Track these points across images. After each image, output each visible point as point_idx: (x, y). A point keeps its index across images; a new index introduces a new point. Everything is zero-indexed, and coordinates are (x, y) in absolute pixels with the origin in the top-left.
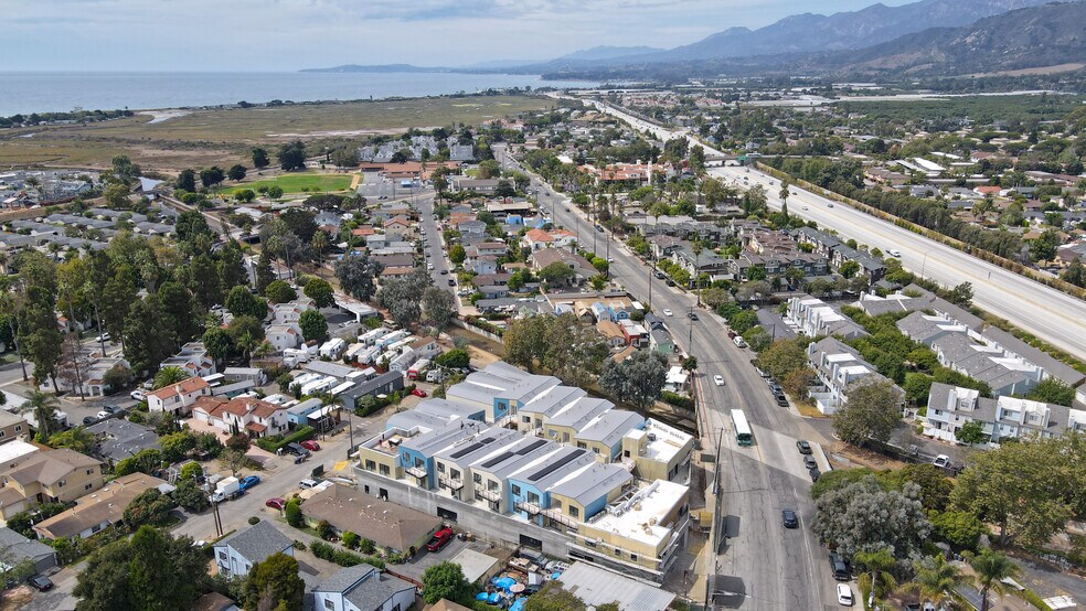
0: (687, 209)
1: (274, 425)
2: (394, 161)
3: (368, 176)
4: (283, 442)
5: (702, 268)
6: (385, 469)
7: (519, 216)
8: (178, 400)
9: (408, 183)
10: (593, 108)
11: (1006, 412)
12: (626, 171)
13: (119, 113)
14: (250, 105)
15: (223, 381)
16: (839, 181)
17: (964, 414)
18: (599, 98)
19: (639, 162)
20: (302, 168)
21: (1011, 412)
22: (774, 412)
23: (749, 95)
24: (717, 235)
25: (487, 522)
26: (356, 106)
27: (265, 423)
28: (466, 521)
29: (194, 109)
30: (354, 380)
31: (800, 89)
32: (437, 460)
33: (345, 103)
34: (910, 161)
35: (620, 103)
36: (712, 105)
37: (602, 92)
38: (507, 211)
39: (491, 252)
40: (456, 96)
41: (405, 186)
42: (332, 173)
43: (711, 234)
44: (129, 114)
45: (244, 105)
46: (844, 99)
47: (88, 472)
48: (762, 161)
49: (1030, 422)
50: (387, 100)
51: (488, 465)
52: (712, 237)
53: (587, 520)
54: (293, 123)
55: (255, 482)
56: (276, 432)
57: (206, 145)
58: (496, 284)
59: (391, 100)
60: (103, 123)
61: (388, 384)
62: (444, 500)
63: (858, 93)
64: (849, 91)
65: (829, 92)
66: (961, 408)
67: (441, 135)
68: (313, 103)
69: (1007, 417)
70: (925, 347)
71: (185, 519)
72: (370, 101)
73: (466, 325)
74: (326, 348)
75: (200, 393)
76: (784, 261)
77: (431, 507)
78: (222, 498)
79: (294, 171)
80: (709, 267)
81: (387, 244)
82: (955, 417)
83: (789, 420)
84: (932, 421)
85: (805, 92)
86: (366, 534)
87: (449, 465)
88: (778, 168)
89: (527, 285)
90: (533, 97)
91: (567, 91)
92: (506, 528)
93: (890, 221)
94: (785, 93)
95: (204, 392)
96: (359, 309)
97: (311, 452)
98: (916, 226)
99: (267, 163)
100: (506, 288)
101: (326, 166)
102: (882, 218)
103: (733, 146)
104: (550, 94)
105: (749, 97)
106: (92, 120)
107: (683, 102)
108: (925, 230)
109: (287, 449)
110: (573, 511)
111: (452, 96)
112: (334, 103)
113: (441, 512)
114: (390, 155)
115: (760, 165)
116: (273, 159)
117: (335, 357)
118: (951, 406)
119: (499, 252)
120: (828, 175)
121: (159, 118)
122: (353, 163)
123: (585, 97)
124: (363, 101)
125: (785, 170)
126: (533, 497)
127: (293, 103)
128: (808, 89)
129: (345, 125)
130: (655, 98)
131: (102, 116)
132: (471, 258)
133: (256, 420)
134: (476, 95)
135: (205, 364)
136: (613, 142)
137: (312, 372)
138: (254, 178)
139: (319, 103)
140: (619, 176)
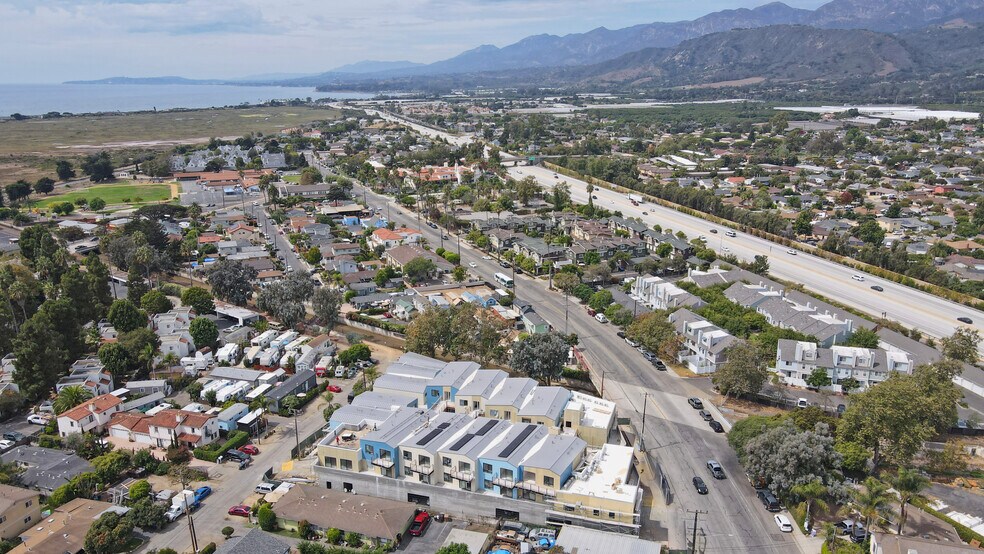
0: (506, 205)
1: (207, 434)
2: (208, 169)
3: (185, 185)
4: (221, 450)
5: (546, 256)
6: (347, 463)
7: (355, 218)
8: (92, 419)
9: (231, 190)
10: (377, 117)
11: (841, 358)
12: (439, 173)
14: (24, 118)
15: (129, 396)
16: (623, 176)
17: (809, 363)
18: (379, 108)
19: (446, 164)
20: (112, 179)
21: (845, 358)
22: (658, 377)
23: (511, 103)
24: (543, 227)
25: (462, 501)
26: (140, 117)
27: (199, 432)
28: (438, 503)
30: (268, 382)
31: (552, 99)
32: (402, 449)
33: (128, 114)
34: (667, 158)
35: (400, 111)
36: (482, 113)
37: (379, 102)
38: (343, 213)
39: (347, 252)
40: (240, 107)
41: (228, 194)
42: (145, 183)
43: (538, 226)
45: (18, 117)
46: (589, 106)
47: (27, 505)
48: (548, 160)
49: (860, 365)
50: (171, 111)
51: (456, 447)
52: (539, 229)
53: (562, 486)
54: (79, 135)
55: (207, 493)
56: (209, 440)
58: (362, 281)
59: (177, 111)
61: (305, 383)
62: (415, 486)
63: (600, 102)
64: (592, 101)
65: (577, 101)
66: (807, 358)
67: (247, 143)
68: (94, 115)
69: (842, 363)
70: (752, 311)
71: (147, 540)
72: (155, 112)
73: (348, 322)
74: (223, 353)
75: (114, 410)
76: (612, 246)
77: (401, 494)
78: (180, 512)
79: (106, 182)
80: (552, 254)
81: (238, 250)
82: (802, 365)
83: (672, 381)
84: (783, 371)
85: (556, 101)
86: (349, 527)
87: (417, 452)
88: (564, 166)
89: (392, 280)
90: (315, 107)
91: (346, 102)
92: (482, 504)
93: (673, 208)
94: (540, 102)
95: (118, 409)
96: (240, 313)
97: (252, 457)
98: (697, 212)
99: (73, 175)
100: (373, 284)
101: (138, 177)
102: (666, 206)
103: (518, 148)
104: (331, 105)
105: (512, 106)
107: (456, 110)
108: (704, 214)
109: (227, 456)
110: (548, 481)
111: (236, 107)
113: (411, 497)
114: (202, 164)
115: (549, 164)
116: (79, 171)
117: (233, 361)
118: (798, 357)
119: (354, 251)
120: (611, 171)
122: (166, 172)
123: (368, 106)
124: (147, 112)
125: (571, 168)
126: (505, 472)
127: (72, 115)
128: (559, 99)
129: (136, 136)
130: (431, 107)
132: (328, 259)
133: (188, 430)
134: (260, 106)
135: (103, 381)
136: (412, 148)
137: (218, 378)
138: (63, 192)
139: (100, 115)
140: (433, 178)
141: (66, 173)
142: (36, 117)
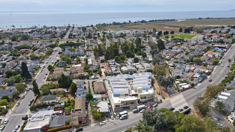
1: (108, 72)
2: (211, 33)
3: (200, 36)
7: (219, 48)
9: (206, 38)
13: (172, 20)
20: (189, 33)
28: (108, 92)
29: (188, 19)
42: (194, 34)
44: (174, 20)
45: (200, 18)
53: (113, 96)
55: (98, 78)
57: (175, 27)
60: (168, 22)
61: (132, 71)
77: (107, 88)
78: (91, 78)
79: (187, 33)
95: (107, 65)
96: (151, 59)
106: (166, 21)
112: (224, 18)
116: (184, 31)
121: (179, 21)
127: (213, 18)
131: (168, 20)
133: (106, 70)
135: (114, 62)
139: (220, 18)
141: (181, 31)
142: (204, 19)
